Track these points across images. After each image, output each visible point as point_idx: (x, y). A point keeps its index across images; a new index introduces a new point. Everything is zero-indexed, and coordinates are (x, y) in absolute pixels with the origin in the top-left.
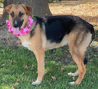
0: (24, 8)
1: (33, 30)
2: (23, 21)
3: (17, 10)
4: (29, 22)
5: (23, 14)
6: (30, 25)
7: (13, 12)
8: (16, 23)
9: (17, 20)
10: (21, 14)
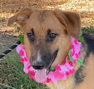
0: (59, 19)
1: (80, 69)
2: (57, 51)
3: (43, 25)
4: (72, 50)
5: (56, 35)
6: (74, 57)
7: (32, 30)
8: (39, 59)
9: (42, 52)
10: (51, 36)
